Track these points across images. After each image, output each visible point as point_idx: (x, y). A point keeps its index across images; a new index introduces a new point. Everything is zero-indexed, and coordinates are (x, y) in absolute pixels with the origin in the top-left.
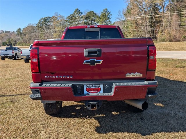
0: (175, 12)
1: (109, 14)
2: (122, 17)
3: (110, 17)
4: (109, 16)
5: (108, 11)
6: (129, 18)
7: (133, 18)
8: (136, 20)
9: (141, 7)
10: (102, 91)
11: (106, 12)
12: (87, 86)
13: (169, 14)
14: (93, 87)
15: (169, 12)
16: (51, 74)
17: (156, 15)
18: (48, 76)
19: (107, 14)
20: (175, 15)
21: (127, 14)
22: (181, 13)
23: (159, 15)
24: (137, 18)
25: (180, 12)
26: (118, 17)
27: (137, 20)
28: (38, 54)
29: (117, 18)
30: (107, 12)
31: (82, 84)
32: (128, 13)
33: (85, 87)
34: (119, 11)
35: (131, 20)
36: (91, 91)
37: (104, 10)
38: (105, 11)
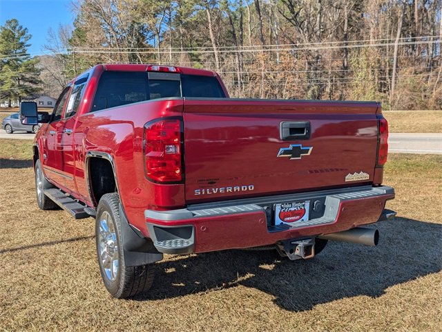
0: (182, 48)
1: (23, 34)
2: (59, 45)
3: (28, 43)
4: (22, 40)
5: (21, 27)
6: (79, 50)
7: (92, 53)
8: (100, 59)
9: (109, 27)
10: (306, 217)
11: (15, 27)
12: (282, 208)
13: (170, 52)
14: (293, 209)
15: (170, 49)
16: (209, 183)
17: (142, 51)
18: (201, 188)
19: (17, 34)
20: (182, 56)
21: (75, 40)
22: (192, 52)
23: (149, 52)
24: (102, 54)
25: (191, 50)
26: (47, 44)
27: (103, 57)
28: (181, 133)
29: (47, 48)
30: (17, 28)
31: (272, 204)
32: (77, 39)
33: (278, 209)
34: (51, 29)
35: (88, 56)
36: (288, 219)
37: (9, 22)
38: (13, 25)
